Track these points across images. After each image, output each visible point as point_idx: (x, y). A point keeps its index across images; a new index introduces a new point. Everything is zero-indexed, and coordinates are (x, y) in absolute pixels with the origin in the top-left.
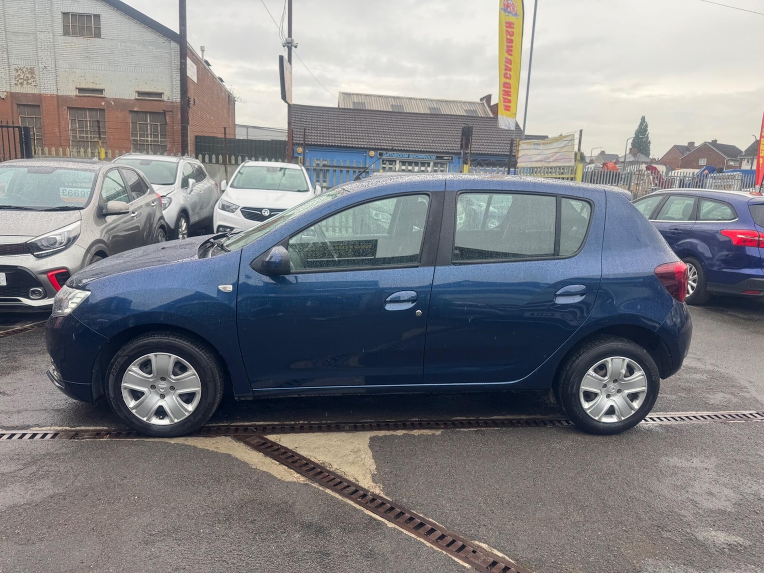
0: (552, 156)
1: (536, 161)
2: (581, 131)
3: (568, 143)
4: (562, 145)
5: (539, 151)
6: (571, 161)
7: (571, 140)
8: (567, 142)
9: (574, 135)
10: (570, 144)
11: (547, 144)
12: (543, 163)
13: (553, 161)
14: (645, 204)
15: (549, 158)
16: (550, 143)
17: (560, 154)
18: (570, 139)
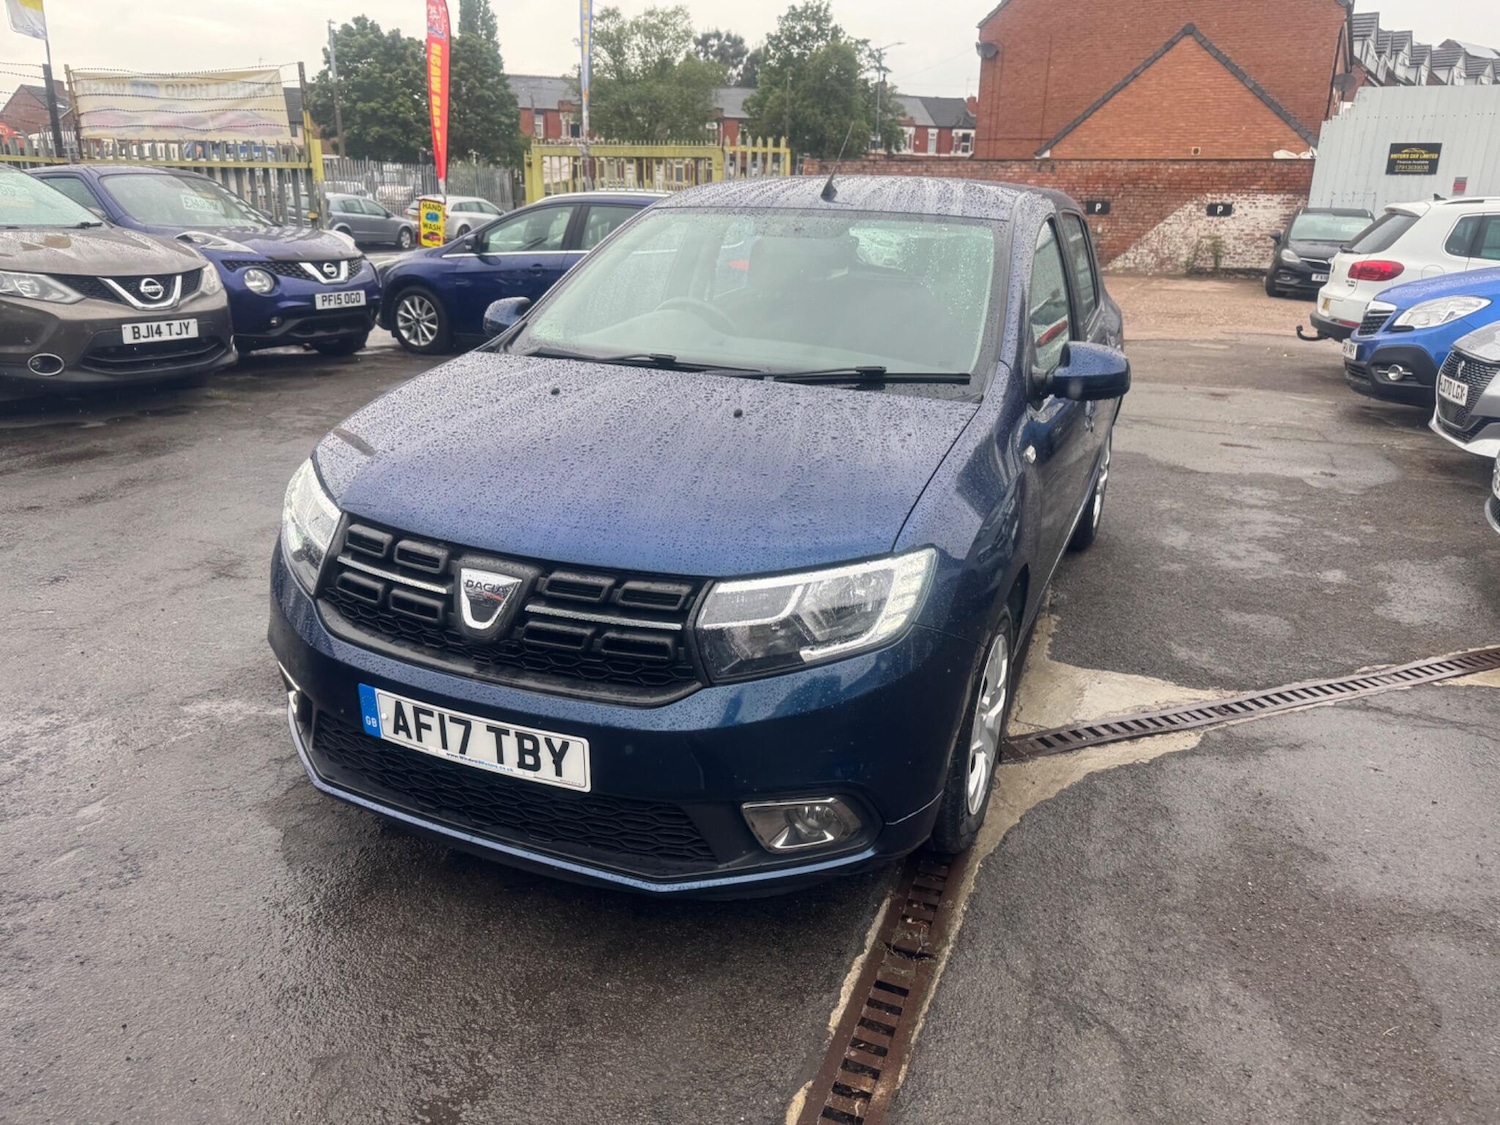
0: (212, 118)
1: (156, 127)
2: (301, 65)
3: (262, 89)
4: (240, 94)
5: (163, 102)
6: (281, 132)
7: (267, 84)
8: (257, 86)
9: (277, 71)
10: (267, 92)
11: (184, 86)
12: (184, 131)
13: (220, 130)
14: (526, 222)
15: (204, 121)
16: (192, 85)
17: (238, 113)
18: (265, 81)
